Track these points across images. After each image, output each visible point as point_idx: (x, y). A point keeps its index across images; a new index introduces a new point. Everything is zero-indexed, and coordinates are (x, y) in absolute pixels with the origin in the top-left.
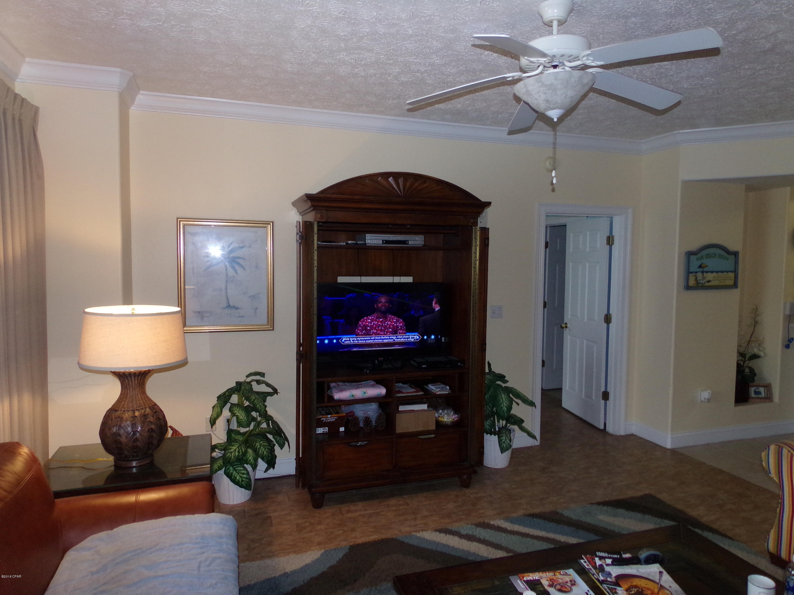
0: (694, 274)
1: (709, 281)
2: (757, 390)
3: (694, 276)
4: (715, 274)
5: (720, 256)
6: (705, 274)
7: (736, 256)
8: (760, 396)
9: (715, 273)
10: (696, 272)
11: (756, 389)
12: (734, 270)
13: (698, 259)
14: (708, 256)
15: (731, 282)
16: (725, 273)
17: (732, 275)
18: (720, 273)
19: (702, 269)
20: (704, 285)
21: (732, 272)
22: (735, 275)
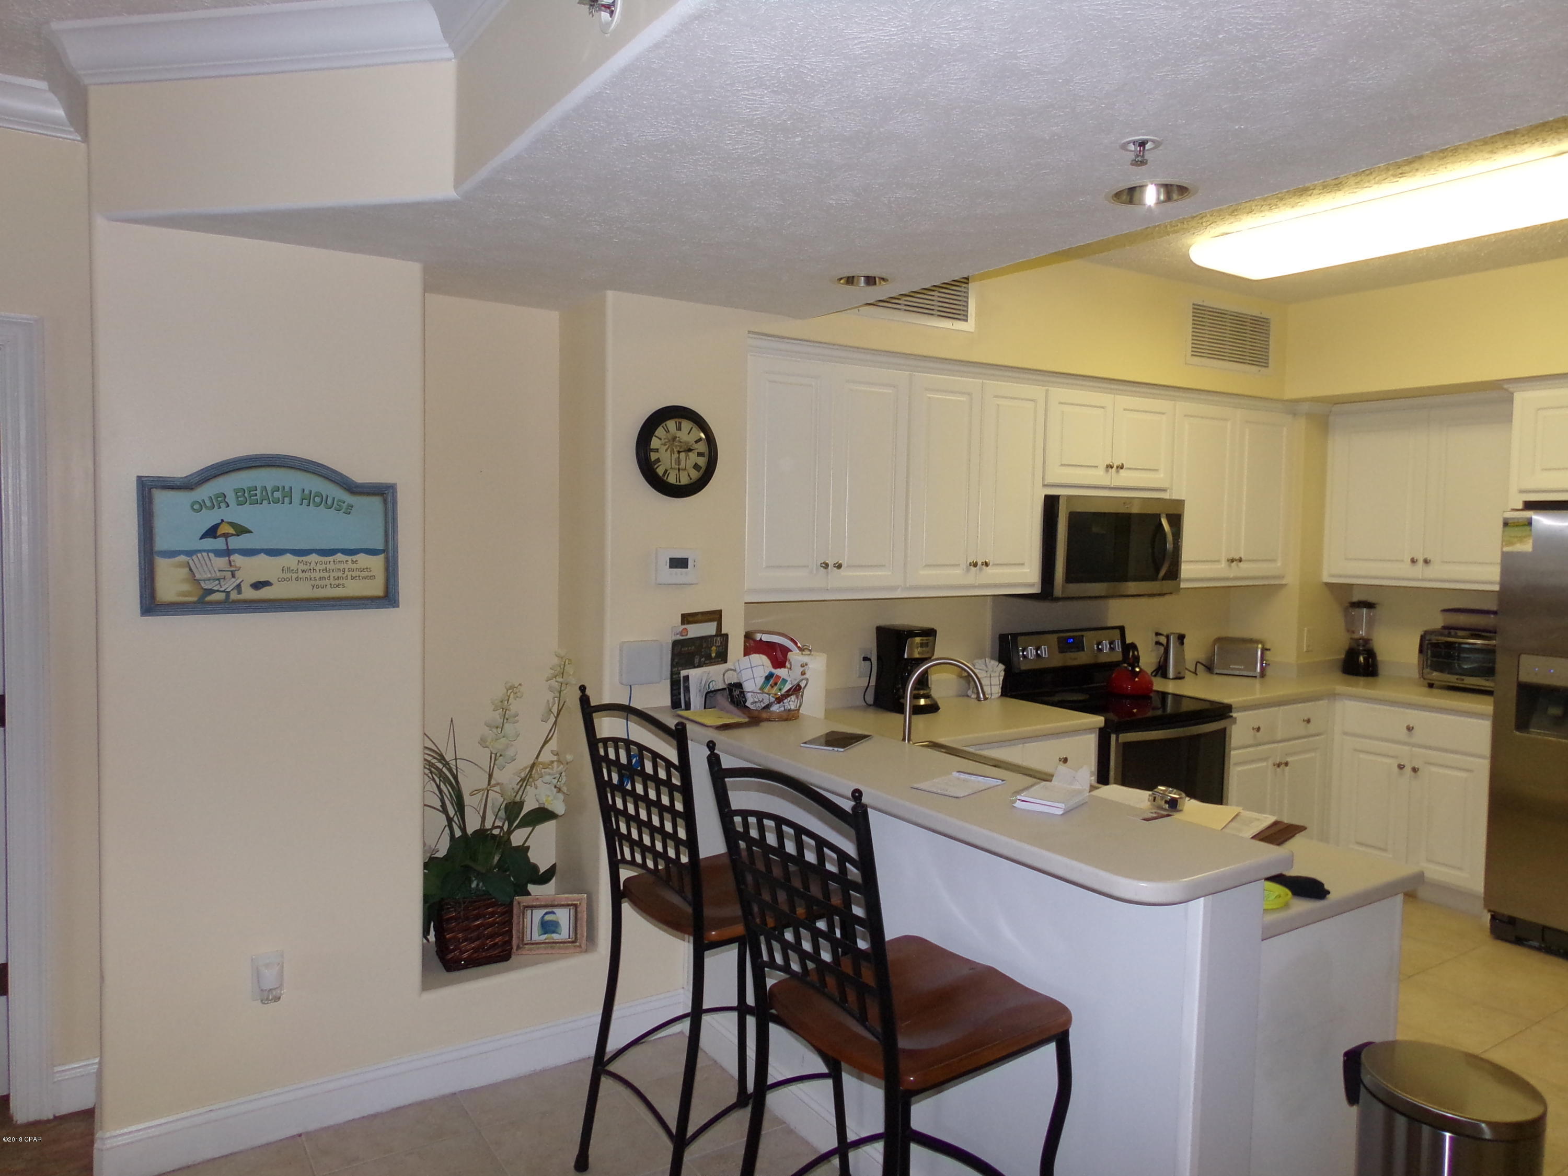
0: (182, 558)
1: (257, 585)
2: (548, 918)
3: (180, 565)
4: (289, 560)
5: (308, 498)
6: (236, 558)
7: (385, 502)
8: (555, 937)
9: (288, 554)
10: (190, 553)
11: (546, 913)
12: (381, 547)
13: (198, 507)
14: (246, 496)
15: (376, 588)
16: (340, 556)
17: (376, 564)
18: (314, 557)
19: (222, 540)
20: (234, 596)
21: (372, 552)
22: (387, 560)
